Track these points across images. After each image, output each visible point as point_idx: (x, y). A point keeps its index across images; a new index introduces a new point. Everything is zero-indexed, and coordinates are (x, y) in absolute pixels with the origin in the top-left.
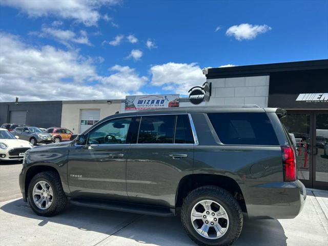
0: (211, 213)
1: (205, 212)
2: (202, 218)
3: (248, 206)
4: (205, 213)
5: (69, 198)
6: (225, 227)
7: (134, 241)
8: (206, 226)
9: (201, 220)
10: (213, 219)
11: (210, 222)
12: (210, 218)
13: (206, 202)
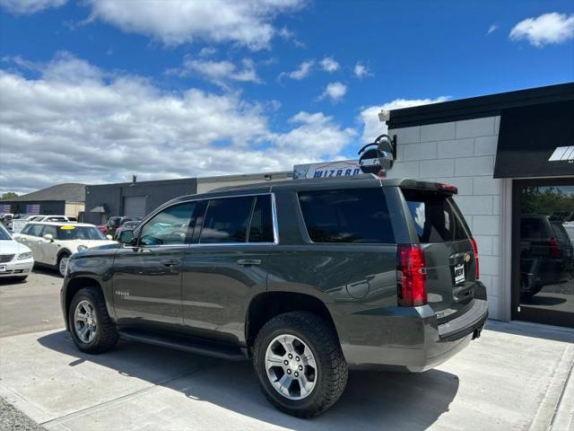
0: (294, 357)
1: (286, 355)
2: (282, 365)
3: (344, 346)
4: (286, 357)
5: (118, 328)
6: (313, 381)
7: (183, 395)
8: (288, 378)
9: (281, 368)
10: (297, 367)
11: (293, 372)
12: (294, 366)
13: (285, 339)
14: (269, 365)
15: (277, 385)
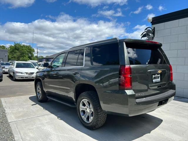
0: (88, 107)
2: (85, 110)
6: (92, 116)
11: (88, 113)
12: (88, 110)
13: (85, 100)
14: (81, 110)
15: (83, 117)
